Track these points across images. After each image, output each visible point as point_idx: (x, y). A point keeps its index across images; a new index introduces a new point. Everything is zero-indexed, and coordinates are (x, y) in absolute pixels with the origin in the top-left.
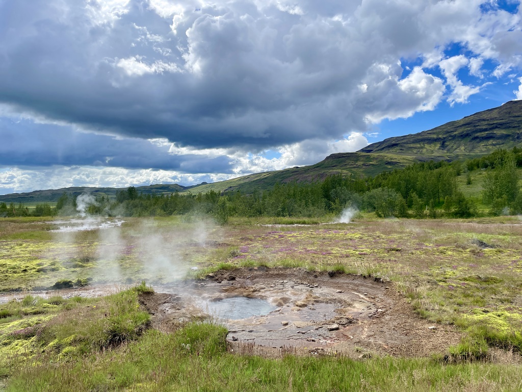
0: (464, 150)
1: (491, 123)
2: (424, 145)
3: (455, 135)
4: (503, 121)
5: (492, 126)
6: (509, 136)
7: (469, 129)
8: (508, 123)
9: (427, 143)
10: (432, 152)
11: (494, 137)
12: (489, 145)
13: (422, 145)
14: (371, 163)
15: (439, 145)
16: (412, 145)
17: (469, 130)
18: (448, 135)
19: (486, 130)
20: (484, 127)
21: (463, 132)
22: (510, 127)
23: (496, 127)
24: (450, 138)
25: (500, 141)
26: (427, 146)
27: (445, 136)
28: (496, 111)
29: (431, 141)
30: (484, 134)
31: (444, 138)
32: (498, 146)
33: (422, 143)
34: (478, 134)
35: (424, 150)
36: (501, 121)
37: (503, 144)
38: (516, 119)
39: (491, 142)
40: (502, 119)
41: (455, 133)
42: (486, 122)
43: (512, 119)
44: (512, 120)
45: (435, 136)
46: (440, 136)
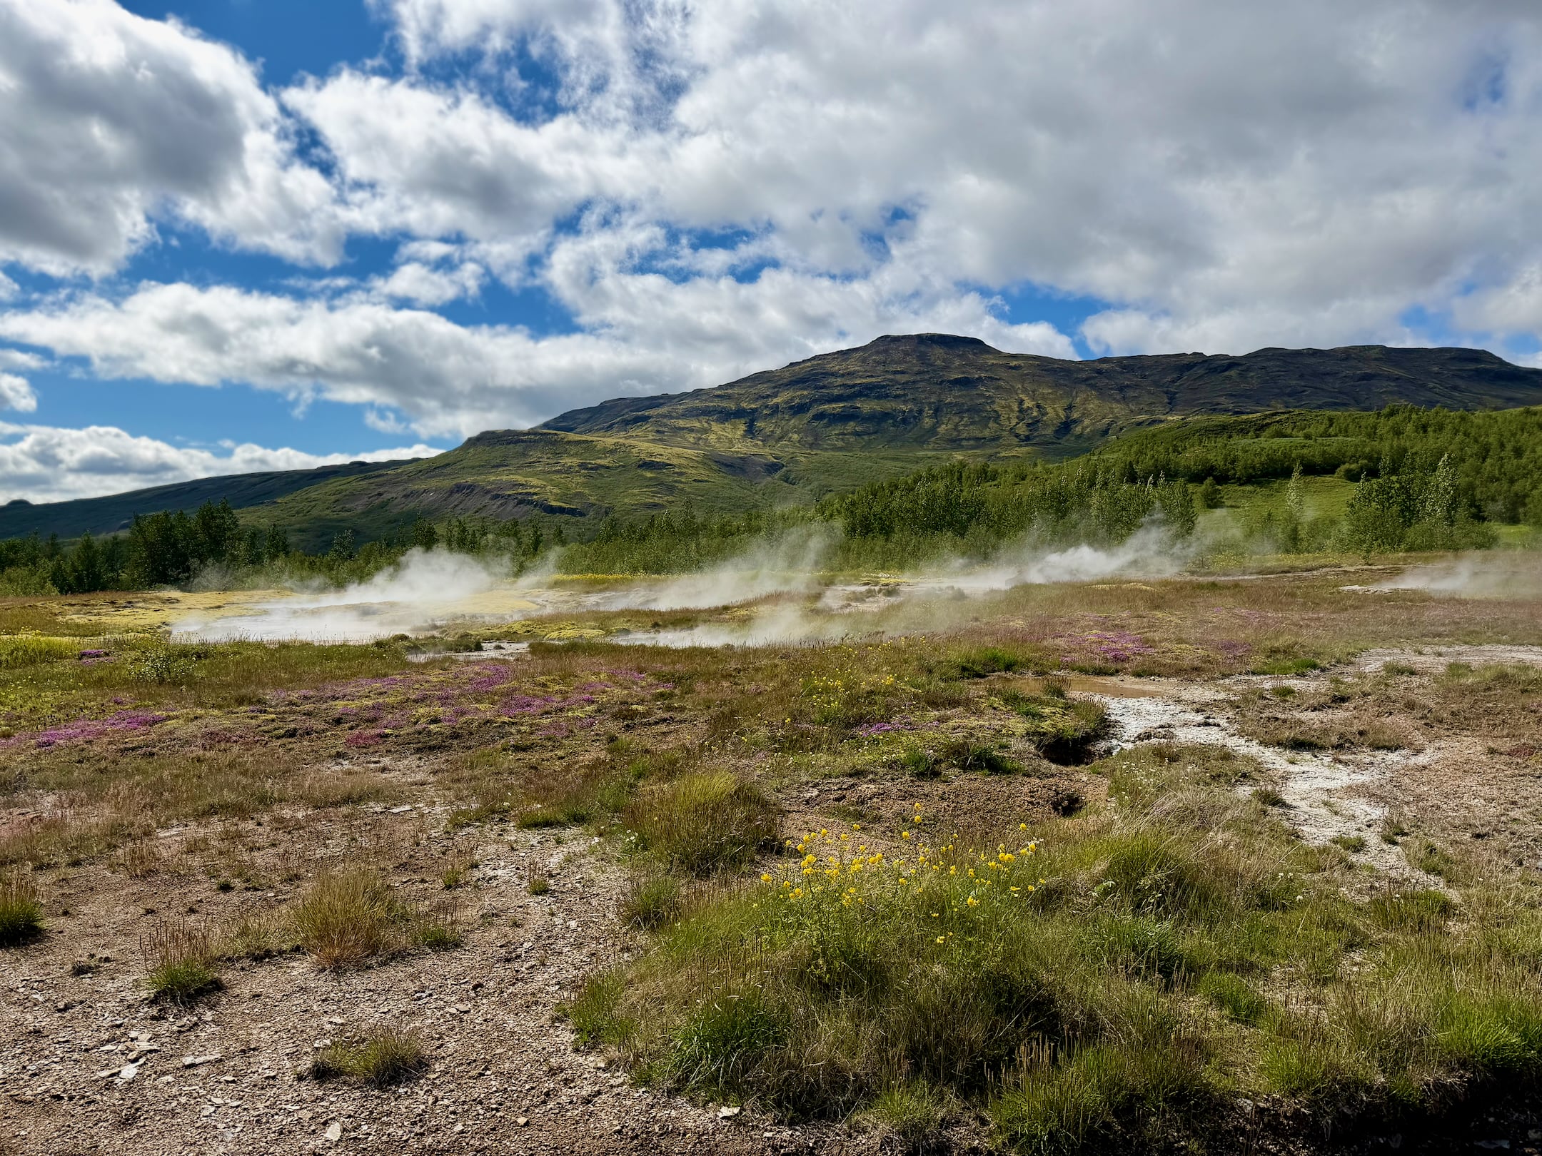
0: (799, 442)
1: (849, 382)
2: (710, 425)
3: (777, 405)
4: (873, 380)
5: (852, 390)
6: (885, 416)
7: (805, 393)
8: (884, 387)
9: (717, 420)
10: (731, 442)
11: (858, 417)
12: (849, 434)
13: (706, 425)
14: (599, 461)
15: (742, 428)
16: (681, 423)
17: (805, 396)
18: (759, 403)
20: (836, 392)
21: (792, 399)
22: (887, 396)
23: (860, 394)
24: (765, 412)
25: (870, 427)
26: (715, 427)
27: (753, 406)
28: (857, 355)
29: (726, 416)
30: (837, 407)
31: (754, 411)
32: (866, 437)
33: (704, 419)
34: (824, 407)
35: (712, 437)
36: (869, 380)
37: (875, 433)
38: (898, 377)
39: (851, 426)
40: (872, 376)
41: (775, 400)
42: (839, 381)
43: (892, 377)
44: (891, 380)
45: (732, 406)
46: (744, 405)
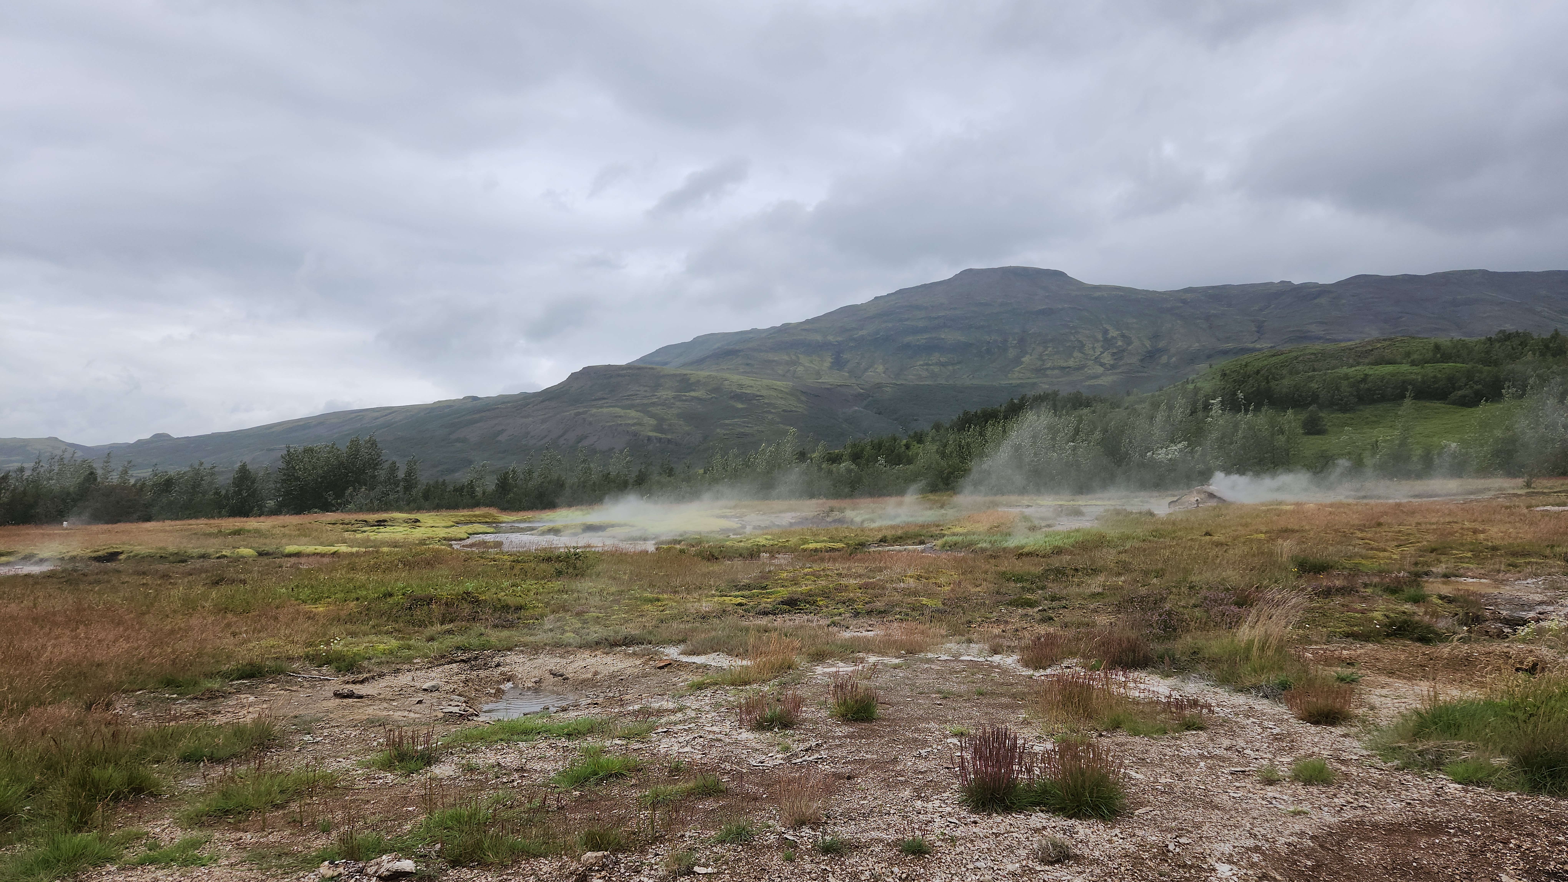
0: (884, 373)
1: (933, 315)
2: (798, 358)
3: (862, 338)
4: (957, 312)
5: (937, 322)
6: (969, 346)
7: (890, 325)
8: (967, 318)
9: (804, 353)
10: (818, 374)
11: (942, 348)
12: (933, 364)
14: (693, 394)
15: (828, 361)
16: (771, 356)
17: (890, 329)
18: (846, 336)
19: (924, 330)
21: (877, 332)
22: (971, 327)
23: (943, 326)
24: (851, 344)
25: (954, 357)
26: (803, 359)
27: (839, 339)
28: (941, 288)
29: (812, 348)
30: (922, 339)
31: (839, 343)
32: (950, 368)
33: (792, 352)
34: (909, 339)
35: (800, 369)
36: (953, 312)
37: (959, 363)
38: (981, 309)
39: (935, 357)
40: (955, 309)
41: (861, 333)
42: (923, 313)
43: (975, 309)
44: (975, 312)
45: (819, 338)
46: (830, 338)
